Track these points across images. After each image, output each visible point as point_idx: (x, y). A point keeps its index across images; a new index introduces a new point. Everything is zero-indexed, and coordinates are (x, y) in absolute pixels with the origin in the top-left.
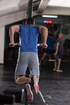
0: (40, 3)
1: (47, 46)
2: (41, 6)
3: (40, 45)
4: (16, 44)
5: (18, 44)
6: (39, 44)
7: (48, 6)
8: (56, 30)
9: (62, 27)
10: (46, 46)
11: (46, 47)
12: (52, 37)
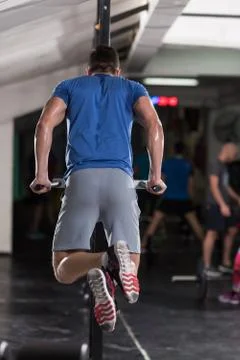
0: (134, 36)
1: (164, 185)
2: (139, 45)
3: (140, 184)
4: (57, 184)
5: (60, 184)
6: (138, 182)
7: (165, 45)
8: (194, 128)
9: (213, 116)
10: (160, 188)
11: (161, 192)
12: (179, 157)
